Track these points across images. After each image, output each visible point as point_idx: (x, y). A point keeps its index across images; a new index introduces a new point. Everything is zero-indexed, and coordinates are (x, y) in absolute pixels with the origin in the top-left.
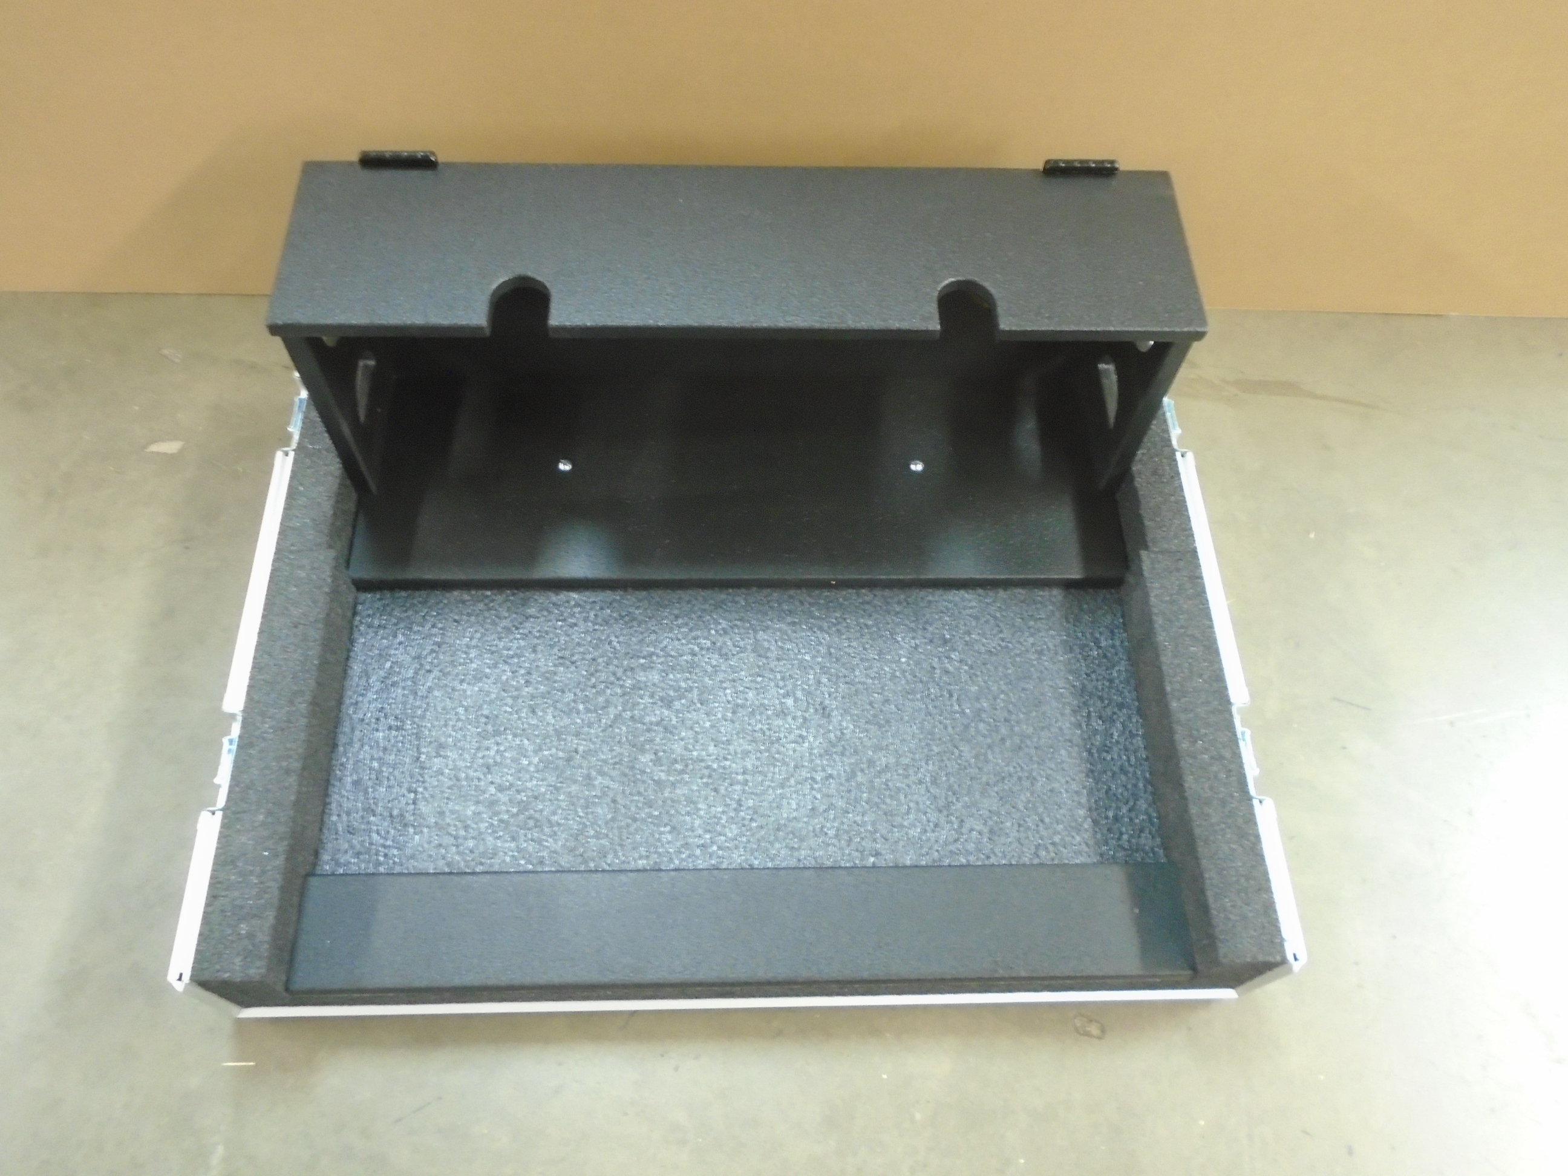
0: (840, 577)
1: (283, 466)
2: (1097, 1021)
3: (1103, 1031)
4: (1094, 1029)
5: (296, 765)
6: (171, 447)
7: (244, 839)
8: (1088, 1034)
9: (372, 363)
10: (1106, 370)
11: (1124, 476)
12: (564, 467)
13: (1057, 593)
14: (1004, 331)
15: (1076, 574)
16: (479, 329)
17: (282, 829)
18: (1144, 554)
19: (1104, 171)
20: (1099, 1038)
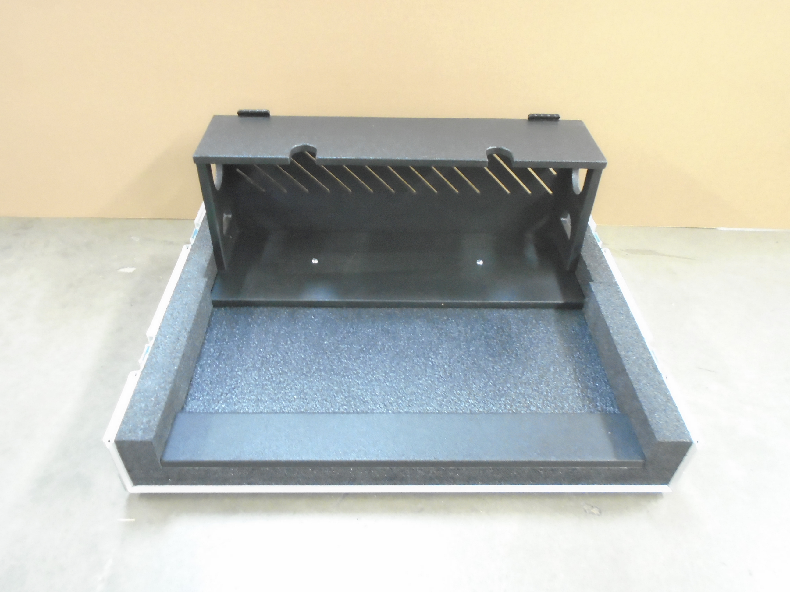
0: (446, 301)
1: (185, 252)
2: (596, 507)
3: (600, 512)
4: (595, 511)
5: (180, 355)
6: (131, 270)
7: (149, 383)
8: (593, 513)
9: (230, 216)
10: (565, 221)
11: (578, 260)
12: (315, 261)
13: (552, 311)
14: (516, 162)
15: (560, 302)
16: (286, 159)
17: (170, 380)
18: (591, 283)
19: (554, 119)
20: (598, 515)
